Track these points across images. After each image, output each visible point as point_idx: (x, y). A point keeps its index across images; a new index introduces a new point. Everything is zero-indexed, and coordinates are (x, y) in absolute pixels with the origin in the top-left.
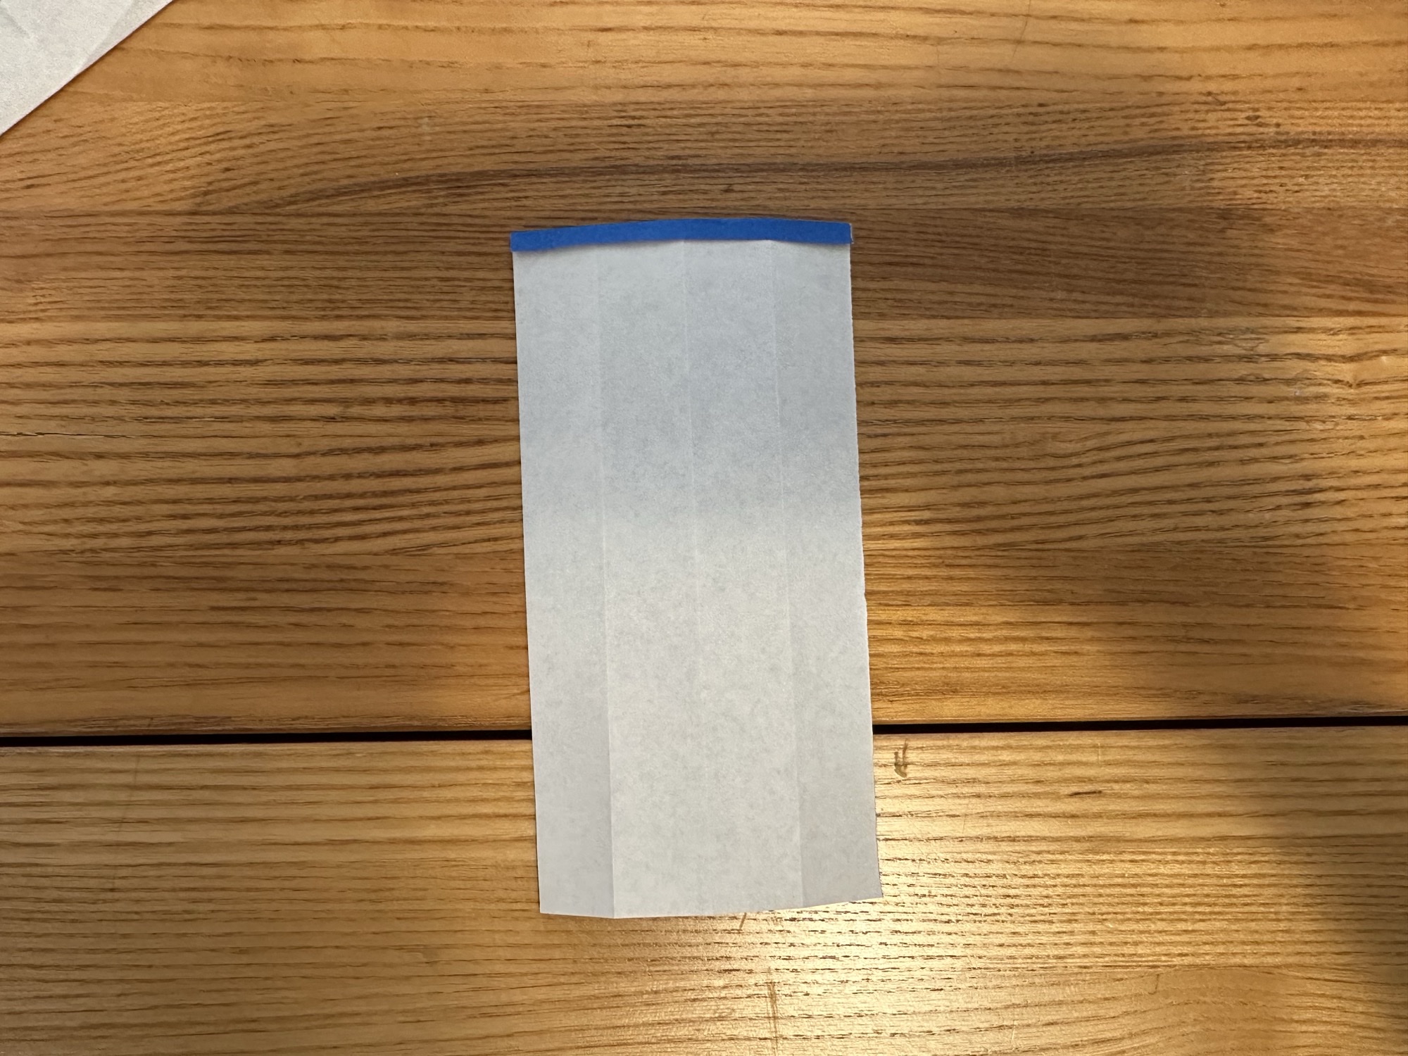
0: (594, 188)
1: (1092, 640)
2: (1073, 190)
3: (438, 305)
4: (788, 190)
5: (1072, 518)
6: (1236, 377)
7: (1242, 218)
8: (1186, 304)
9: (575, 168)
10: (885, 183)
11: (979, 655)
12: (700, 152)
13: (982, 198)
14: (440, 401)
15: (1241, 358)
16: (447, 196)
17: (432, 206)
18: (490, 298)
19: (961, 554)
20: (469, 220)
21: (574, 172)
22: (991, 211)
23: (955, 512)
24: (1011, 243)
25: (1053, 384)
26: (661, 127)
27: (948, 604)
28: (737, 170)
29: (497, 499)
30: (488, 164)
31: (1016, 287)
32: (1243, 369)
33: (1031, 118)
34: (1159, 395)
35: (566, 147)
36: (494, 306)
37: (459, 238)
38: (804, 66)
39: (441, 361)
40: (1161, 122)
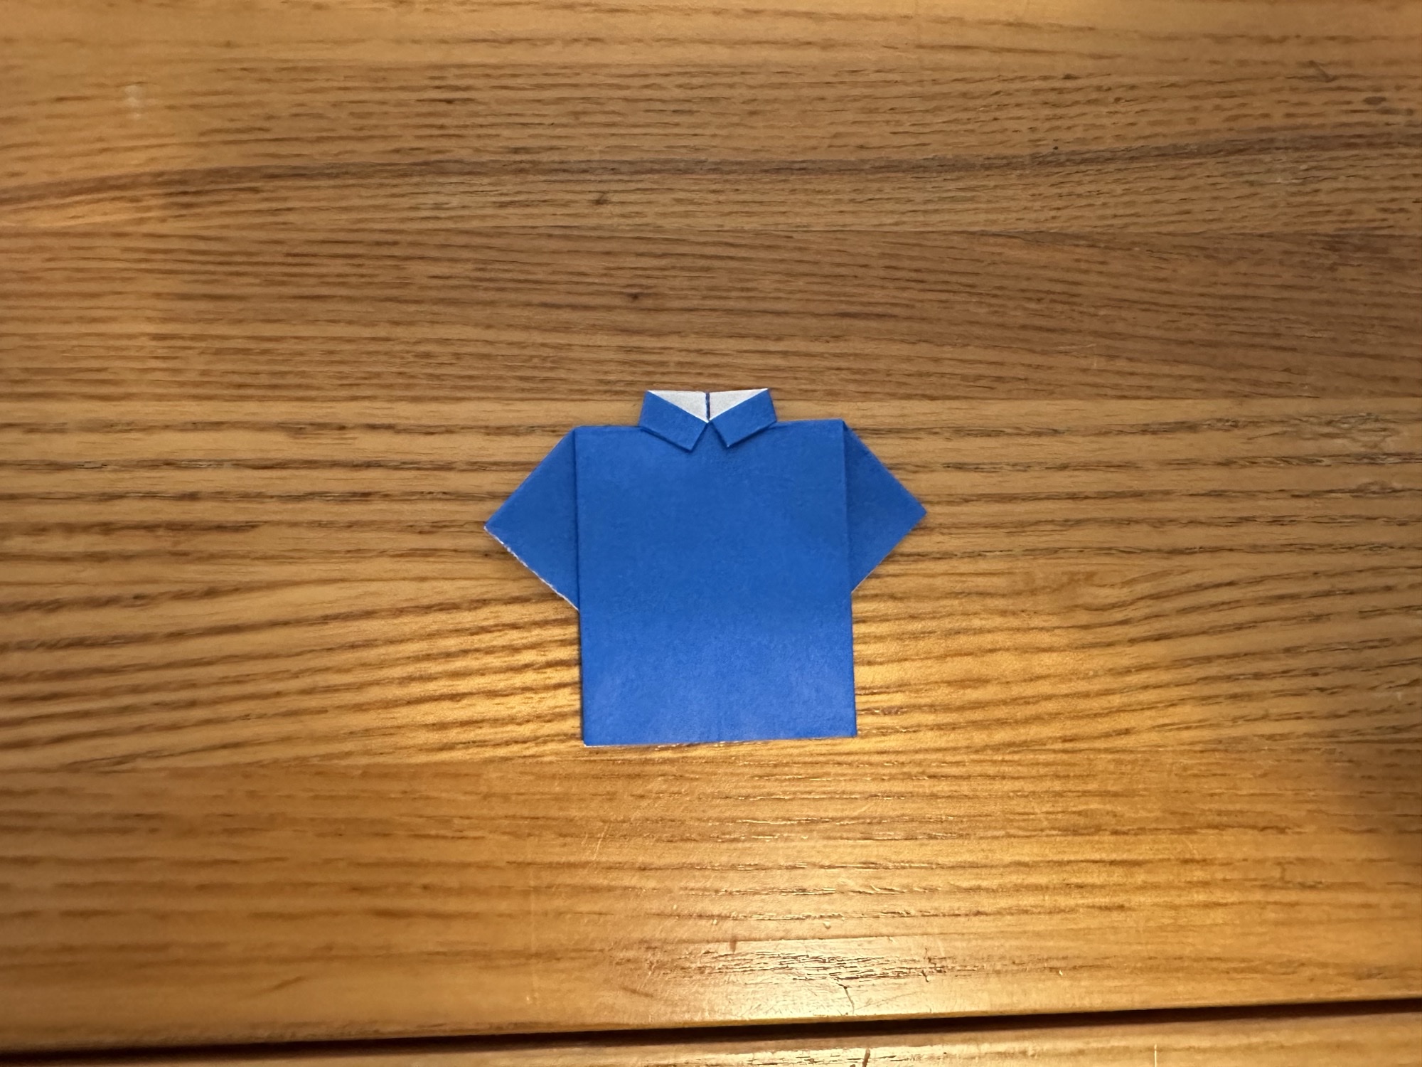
0: (393, 196)
1: (1143, 888)
2: (1116, 205)
3: (150, 376)
4: (691, 202)
5: (1116, 700)
6: (1353, 487)
7: (1359, 249)
8: (1279, 377)
9: (363, 165)
10: (837, 192)
11: (978, 913)
12: (555, 143)
13: (982, 217)
14: (150, 528)
15: (1359, 458)
16: (164, 207)
17: (141, 221)
18: (230, 367)
19: (949, 758)
20: (202, 246)
21: (364, 172)
22: (995, 235)
23: (941, 694)
24: (1024, 284)
25: (1086, 498)
26: (499, 102)
27: (931, 837)
28: (614, 171)
29: (238, 681)
30: (229, 158)
31: (1032, 351)
32: (1363, 476)
33: (1052, 97)
34: (1245, 514)
35: (353, 133)
36: (237, 379)
37: (184, 272)
38: (717, 12)
39: (154, 465)
40: (1244, 105)
